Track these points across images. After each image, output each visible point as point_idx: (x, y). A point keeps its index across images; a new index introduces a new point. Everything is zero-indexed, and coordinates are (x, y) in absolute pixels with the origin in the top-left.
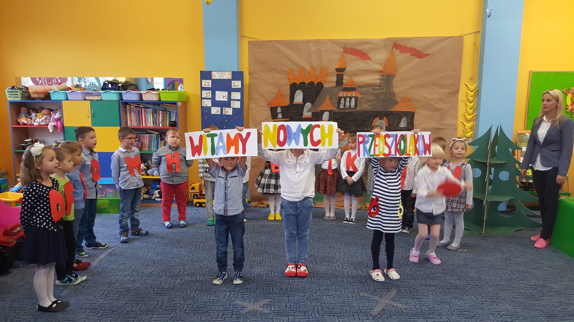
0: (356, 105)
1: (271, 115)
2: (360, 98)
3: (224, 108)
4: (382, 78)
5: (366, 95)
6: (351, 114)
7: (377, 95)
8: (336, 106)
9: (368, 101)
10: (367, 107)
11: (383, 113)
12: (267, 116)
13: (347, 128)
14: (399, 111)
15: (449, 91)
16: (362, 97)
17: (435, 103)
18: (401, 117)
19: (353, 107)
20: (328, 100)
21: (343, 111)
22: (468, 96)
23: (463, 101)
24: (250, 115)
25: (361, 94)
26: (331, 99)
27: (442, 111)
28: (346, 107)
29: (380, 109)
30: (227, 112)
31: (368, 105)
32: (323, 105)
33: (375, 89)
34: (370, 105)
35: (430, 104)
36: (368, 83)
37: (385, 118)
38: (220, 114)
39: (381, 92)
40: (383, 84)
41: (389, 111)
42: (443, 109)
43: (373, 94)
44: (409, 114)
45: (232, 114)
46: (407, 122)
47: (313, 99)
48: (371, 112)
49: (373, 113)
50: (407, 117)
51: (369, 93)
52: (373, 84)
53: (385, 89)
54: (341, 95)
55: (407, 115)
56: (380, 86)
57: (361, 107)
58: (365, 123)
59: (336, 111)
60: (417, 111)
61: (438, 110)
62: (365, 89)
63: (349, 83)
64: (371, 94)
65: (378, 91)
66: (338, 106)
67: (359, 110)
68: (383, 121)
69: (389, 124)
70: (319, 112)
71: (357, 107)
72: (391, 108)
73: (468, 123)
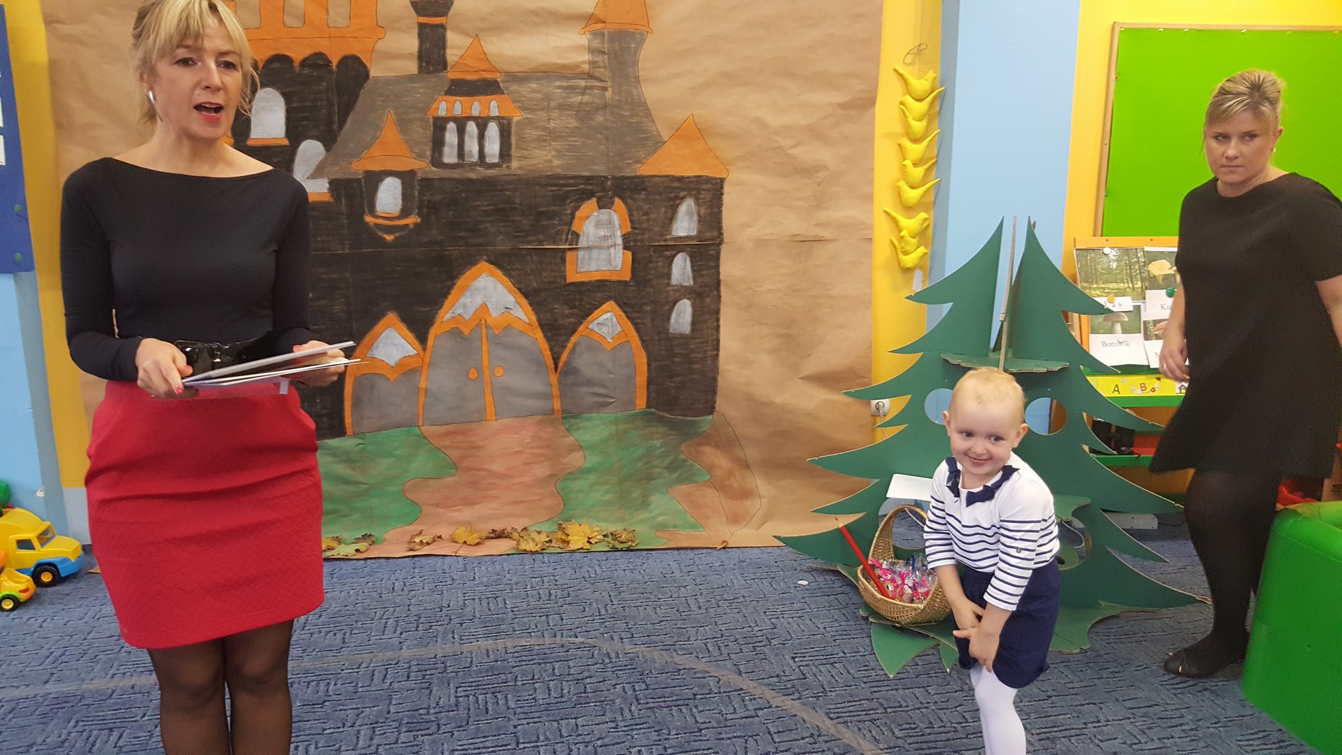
0: (505, 153)
2: (518, 122)
4: (596, 43)
5: (542, 109)
6: (487, 186)
7: (584, 113)
8: (429, 153)
9: (552, 135)
10: (550, 161)
11: (609, 183)
13: (480, 240)
14: (668, 176)
15: (842, 98)
16: (527, 118)
17: (794, 146)
18: (676, 198)
19: (496, 160)
20: (390, 133)
21: (456, 174)
22: (906, 118)
23: (889, 135)
25: (523, 109)
26: (403, 125)
27: (817, 175)
28: (468, 159)
29: (599, 169)
31: (554, 153)
32: (373, 148)
33: (572, 89)
34: (560, 153)
35: (778, 148)
36: (544, 65)
37: (617, 201)
39: (596, 100)
40: (604, 67)
41: (633, 174)
42: (825, 167)
43: (570, 107)
44: (704, 187)
46: (699, 215)
47: (330, 123)
48: (566, 177)
49: (571, 181)
50: (697, 199)
51: (553, 104)
52: (565, 67)
53: (610, 89)
54: (442, 109)
55: (698, 190)
56: (590, 76)
57: (525, 158)
58: (544, 223)
59: (431, 176)
60: (730, 175)
61: (806, 171)
62: (534, 86)
63: (470, 62)
64: (561, 107)
65: (586, 98)
66: (437, 155)
67: (519, 172)
68: (612, 212)
69: (637, 226)
70: (360, 177)
71: (510, 161)
72: (639, 165)
73: (910, 218)
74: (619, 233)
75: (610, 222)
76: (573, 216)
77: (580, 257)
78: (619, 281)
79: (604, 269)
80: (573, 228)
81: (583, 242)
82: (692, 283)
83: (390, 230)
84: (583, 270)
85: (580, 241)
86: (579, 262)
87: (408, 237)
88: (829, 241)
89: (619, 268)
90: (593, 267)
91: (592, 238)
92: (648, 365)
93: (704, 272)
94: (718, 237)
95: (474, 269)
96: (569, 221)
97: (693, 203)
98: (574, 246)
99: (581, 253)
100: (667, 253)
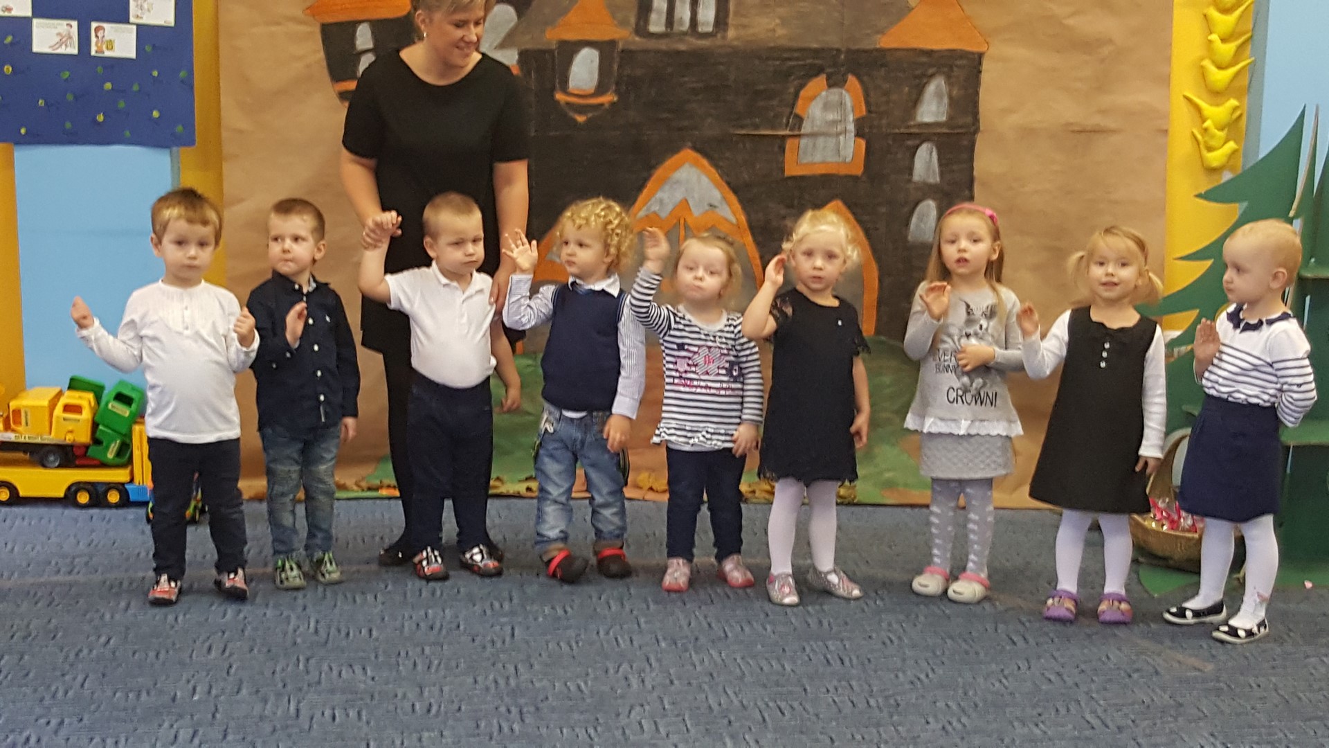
0: (721, 21)
1: (324, 63)
3: (94, 25)
6: (697, 59)
8: (633, 20)
10: (774, 30)
11: (842, 57)
12: (308, 66)
13: (686, 123)
14: (914, 50)
17: (1072, 15)
18: (923, 75)
19: (710, 29)
21: (663, 45)
23: (1192, 3)
24: (223, 61)
27: (1100, 50)
28: (677, 28)
29: (833, 40)
30: (110, 45)
32: (570, 15)
34: (784, 22)
35: (1052, 17)
37: (852, 79)
38: (75, 51)
41: (872, 47)
42: (1110, 41)
44: (959, 62)
45: (133, 55)
46: (951, 98)
48: (790, 50)
49: (796, 55)
50: (948, 77)
55: (951, 67)
57: (744, 27)
58: (761, 104)
59: (633, 47)
60: (991, 49)
61: (1087, 45)
66: (642, 23)
67: (736, 43)
68: (844, 92)
69: (873, 108)
70: (554, 47)
71: (725, 30)
72: (879, 36)
73: (1218, 105)
74: (851, 118)
75: (841, 104)
76: (796, 95)
77: (801, 146)
78: (847, 176)
79: (829, 160)
80: (798, 110)
81: (806, 128)
82: (938, 179)
83: (581, 109)
84: (805, 161)
85: (804, 125)
86: (800, 152)
87: (601, 118)
88: (1113, 131)
89: (849, 159)
90: (818, 158)
91: (818, 123)
92: (880, 281)
93: (955, 167)
94: (973, 125)
95: (677, 157)
96: (791, 102)
97: (943, 82)
98: (796, 133)
99: (803, 141)
100: (910, 143)
